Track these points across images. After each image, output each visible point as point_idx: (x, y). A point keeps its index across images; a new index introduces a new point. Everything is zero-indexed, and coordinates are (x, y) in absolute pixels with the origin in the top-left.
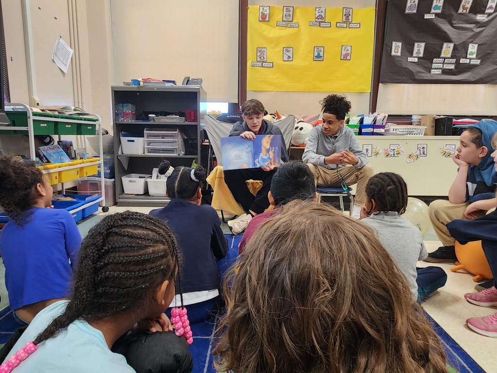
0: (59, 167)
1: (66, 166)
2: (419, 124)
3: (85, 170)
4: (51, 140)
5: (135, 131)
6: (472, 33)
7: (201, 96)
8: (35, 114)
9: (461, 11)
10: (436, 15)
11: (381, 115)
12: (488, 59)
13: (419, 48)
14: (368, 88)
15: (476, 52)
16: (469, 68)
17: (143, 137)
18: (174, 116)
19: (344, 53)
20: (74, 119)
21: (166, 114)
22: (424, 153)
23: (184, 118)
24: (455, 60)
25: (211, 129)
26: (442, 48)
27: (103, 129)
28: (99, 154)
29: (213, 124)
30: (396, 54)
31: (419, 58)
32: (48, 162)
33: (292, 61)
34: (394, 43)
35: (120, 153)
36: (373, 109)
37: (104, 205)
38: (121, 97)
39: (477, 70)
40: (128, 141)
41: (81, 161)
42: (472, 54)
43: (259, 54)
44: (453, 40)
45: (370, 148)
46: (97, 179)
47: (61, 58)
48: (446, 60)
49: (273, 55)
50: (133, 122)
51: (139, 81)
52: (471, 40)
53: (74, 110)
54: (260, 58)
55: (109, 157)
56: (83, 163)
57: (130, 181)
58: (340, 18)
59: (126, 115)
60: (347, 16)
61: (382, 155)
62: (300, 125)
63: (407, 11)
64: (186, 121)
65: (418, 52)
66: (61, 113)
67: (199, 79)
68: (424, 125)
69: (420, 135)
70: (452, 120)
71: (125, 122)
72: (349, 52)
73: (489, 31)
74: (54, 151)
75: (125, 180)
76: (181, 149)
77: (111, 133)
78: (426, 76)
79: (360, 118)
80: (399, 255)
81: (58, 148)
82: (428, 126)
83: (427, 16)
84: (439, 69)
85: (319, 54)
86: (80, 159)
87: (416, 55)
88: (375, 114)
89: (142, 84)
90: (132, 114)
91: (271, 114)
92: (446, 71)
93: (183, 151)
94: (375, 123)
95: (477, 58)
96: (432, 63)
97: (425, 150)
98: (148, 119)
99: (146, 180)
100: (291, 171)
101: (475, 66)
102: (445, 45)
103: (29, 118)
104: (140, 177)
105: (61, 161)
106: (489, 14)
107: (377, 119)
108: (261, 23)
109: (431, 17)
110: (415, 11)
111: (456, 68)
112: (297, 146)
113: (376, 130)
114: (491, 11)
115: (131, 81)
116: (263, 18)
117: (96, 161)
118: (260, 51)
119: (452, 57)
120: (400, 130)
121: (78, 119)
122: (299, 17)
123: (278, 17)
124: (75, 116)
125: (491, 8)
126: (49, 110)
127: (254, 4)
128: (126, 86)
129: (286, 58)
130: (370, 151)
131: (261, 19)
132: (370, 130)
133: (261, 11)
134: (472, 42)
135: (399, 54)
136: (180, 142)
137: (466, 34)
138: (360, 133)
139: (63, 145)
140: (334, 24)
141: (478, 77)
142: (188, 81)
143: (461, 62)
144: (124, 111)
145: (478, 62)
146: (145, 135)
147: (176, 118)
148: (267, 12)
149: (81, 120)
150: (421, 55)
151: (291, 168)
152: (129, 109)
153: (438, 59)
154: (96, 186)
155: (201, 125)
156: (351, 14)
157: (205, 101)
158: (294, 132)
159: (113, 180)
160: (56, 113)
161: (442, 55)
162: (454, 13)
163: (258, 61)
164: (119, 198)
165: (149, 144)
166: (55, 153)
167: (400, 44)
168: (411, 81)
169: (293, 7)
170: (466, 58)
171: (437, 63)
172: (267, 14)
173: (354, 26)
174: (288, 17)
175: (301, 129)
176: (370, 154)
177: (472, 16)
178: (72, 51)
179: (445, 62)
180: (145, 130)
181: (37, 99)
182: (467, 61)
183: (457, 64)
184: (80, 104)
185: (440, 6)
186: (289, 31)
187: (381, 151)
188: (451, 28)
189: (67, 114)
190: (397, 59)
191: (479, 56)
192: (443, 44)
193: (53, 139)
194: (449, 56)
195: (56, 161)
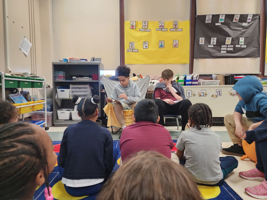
0: (20, 105)
1: (24, 105)
2: (216, 79)
3: (35, 107)
4: (17, 91)
5: (65, 86)
6: (241, 32)
7: (100, 67)
8: (6, 77)
9: (234, 21)
10: (222, 23)
11: (195, 75)
12: (250, 45)
13: (214, 41)
14: (188, 61)
15: (243, 41)
16: (241, 49)
17: (70, 89)
18: (86, 77)
19: (175, 44)
20: (30, 79)
21: (82, 76)
22: (220, 94)
23: (91, 78)
24: (233, 46)
25: (106, 84)
26: (225, 40)
27: (47, 85)
28: (44, 98)
29: (107, 81)
30: (202, 44)
31: (214, 45)
32: (14, 103)
33: (148, 48)
34: (200, 38)
35: (56, 97)
36: (191, 72)
37: (46, 126)
38: (57, 68)
39: (245, 51)
40: (61, 91)
41: (33, 102)
42: (242, 42)
43: (131, 45)
44: (231, 36)
45: (190, 92)
46: (43, 112)
47: (25, 48)
48: (228, 46)
49: (138, 45)
50: (64, 81)
51: (67, 60)
52: (240, 36)
53: (30, 75)
54: (131, 47)
55: (50, 100)
56: (34, 103)
57: (62, 113)
58: (172, 26)
59: (60, 77)
60: (175, 25)
61: (197, 96)
62: (153, 81)
63: (206, 22)
64: (93, 80)
65: (213, 42)
66: (22, 76)
67: (100, 58)
68: (219, 80)
69: (217, 85)
70: (234, 76)
71: (60, 81)
72: (177, 43)
73: (250, 31)
74: (17, 97)
75: (59, 112)
76: (90, 95)
77: (52, 87)
78: (218, 54)
79: (184, 77)
80: (209, 151)
81: (20, 95)
82: (221, 80)
83: (217, 24)
84: (225, 50)
85: (161, 45)
86: (33, 101)
87: (212, 44)
88: (192, 74)
89: (69, 61)
90: (63, 77)
91: (138, 76)
92: (229, 51)
93: (91, 96)
94: (192, 79)
95: (245, 44)
96: (221, 47)
97: (221, 92)
98: (72, 79)
99: (71, 112)
100: (145, 104)
101: (244, 48)
102: (227, 38)
103: (3, 78)
104: (67, 110)
105: (22, 102)
106: (249, 23)
107: (194, 77)
108: (131, 30)
109: (219, 25)
110: (210, 22)
111: (234, 50)
112: (151, 92)
113: (193, 83)
114: (250, 21)
115: (63, 60)
116: (132, 27)
117: (42, 102)
118: (131, 44)
119: (231, 44)
120: (206, 82)
121: (32, 79)
122: (151, 26)
123: (140, 26)
124: (30, 78)
125: (249, 19)
126: (16, 75)
127: (127, 20)
128: (60, 62)
129: (144, 47)
130: (190, 94)
131: (131, 28)
132: (190, 83)
133: (131, 24)
134: (241, 37)
135: (203, 43)
136: (89, 91)
137: (237, 33)
138: (185, 84)
139: (24, 94)
140: (168, 29)
141: (246, 54)
142: (94, 59)
143: (236, 47)
144: (59, 75)
145: (245, 46)
146: (71, 88)
147: (87, 78)
148: (134, 24)
149: (34, 80)
150: (215, 44)
151: (145, 102)
152: (61, 74)
153: (224, 46)
154: (42, 116)
155: (101, 82)
156: (177, 24)
157: (103, 69)
158: (150, 84)
159: (52, 112)
160: (20, 76)
161: (226, 44)
162: (230, 22)
163: (130, 49)
164: (55, 122)
165: (72, 92)
166: (18, 98)
167: (203, 39)
168: (211, 57)
169: (148, 21)
170: (239, 44)
171: (224, 48)
172: (134, 25)
173: (179, 30)
174: (145, 27)
175: (153, 83)
176: (190, 95)
177: (240, 24)
178: (31, 44)
179: (228, 47)
180: (70, 85)
181: (10, 69)
182: (240, 46)
183: (234, 48)
184: (35, 72)
185: (223, 19)
186: (146, 33)
187: (196, 94)
188: (230, 30)
189: (26, 77)
190: (202, 46)
191: (246, 44)
192: (226, 38)
193: (18, 91)
194: (230, 44)
195: (18, 102)
